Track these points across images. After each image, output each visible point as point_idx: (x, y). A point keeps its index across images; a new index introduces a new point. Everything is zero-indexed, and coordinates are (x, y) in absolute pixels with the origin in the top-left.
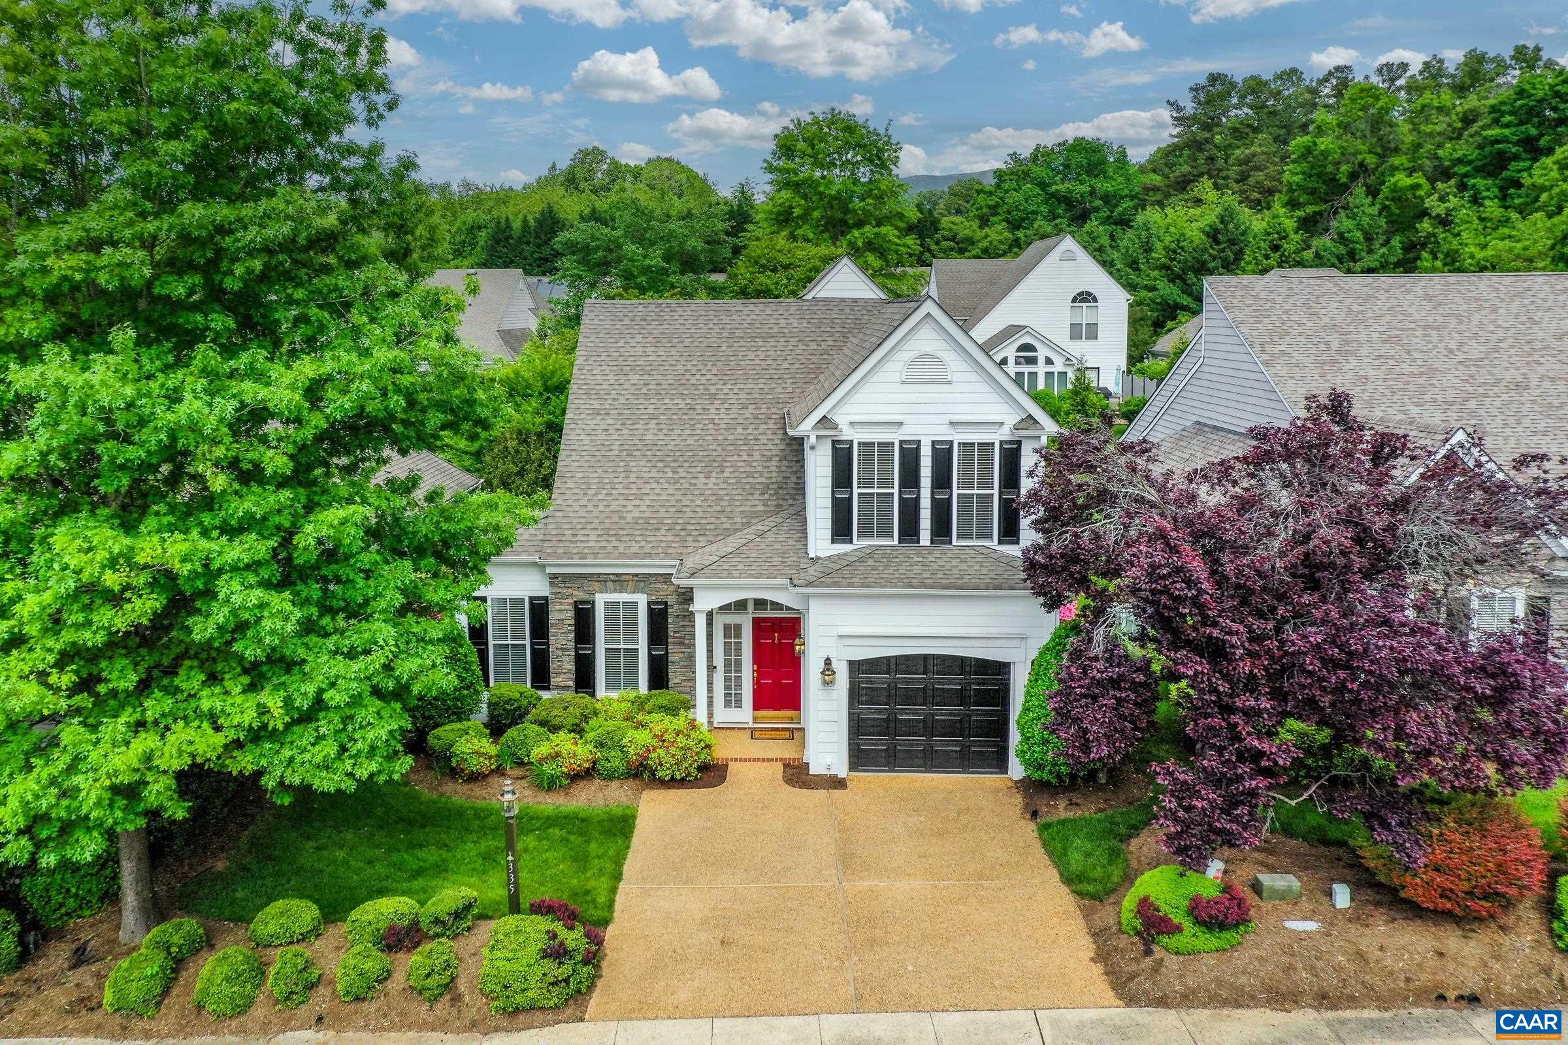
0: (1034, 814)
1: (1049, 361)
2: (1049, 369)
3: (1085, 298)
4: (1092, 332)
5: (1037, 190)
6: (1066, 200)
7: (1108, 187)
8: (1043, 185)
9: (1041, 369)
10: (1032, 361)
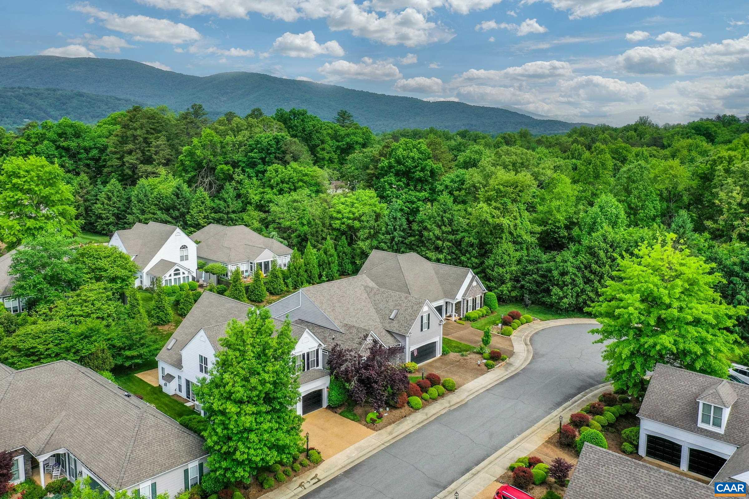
0: (336, 413)
1: (184, 273)
2: (184, 275)
3: (184, 247)
4: (187, 258)
5: (51, 144)
6: (67, 149)
7: (86, 144)
8: (54, 142)
9: (181, 276)
10: (179, 274)
